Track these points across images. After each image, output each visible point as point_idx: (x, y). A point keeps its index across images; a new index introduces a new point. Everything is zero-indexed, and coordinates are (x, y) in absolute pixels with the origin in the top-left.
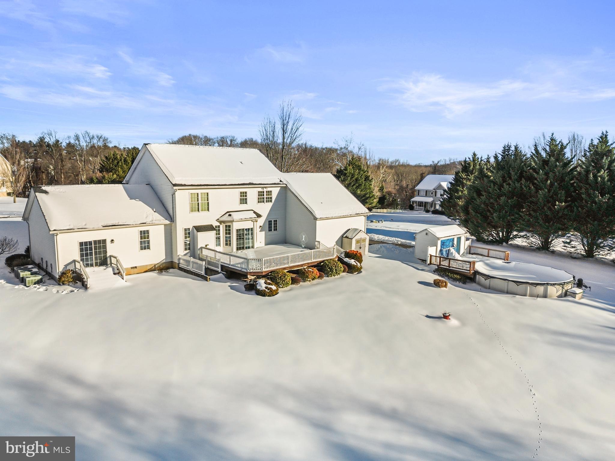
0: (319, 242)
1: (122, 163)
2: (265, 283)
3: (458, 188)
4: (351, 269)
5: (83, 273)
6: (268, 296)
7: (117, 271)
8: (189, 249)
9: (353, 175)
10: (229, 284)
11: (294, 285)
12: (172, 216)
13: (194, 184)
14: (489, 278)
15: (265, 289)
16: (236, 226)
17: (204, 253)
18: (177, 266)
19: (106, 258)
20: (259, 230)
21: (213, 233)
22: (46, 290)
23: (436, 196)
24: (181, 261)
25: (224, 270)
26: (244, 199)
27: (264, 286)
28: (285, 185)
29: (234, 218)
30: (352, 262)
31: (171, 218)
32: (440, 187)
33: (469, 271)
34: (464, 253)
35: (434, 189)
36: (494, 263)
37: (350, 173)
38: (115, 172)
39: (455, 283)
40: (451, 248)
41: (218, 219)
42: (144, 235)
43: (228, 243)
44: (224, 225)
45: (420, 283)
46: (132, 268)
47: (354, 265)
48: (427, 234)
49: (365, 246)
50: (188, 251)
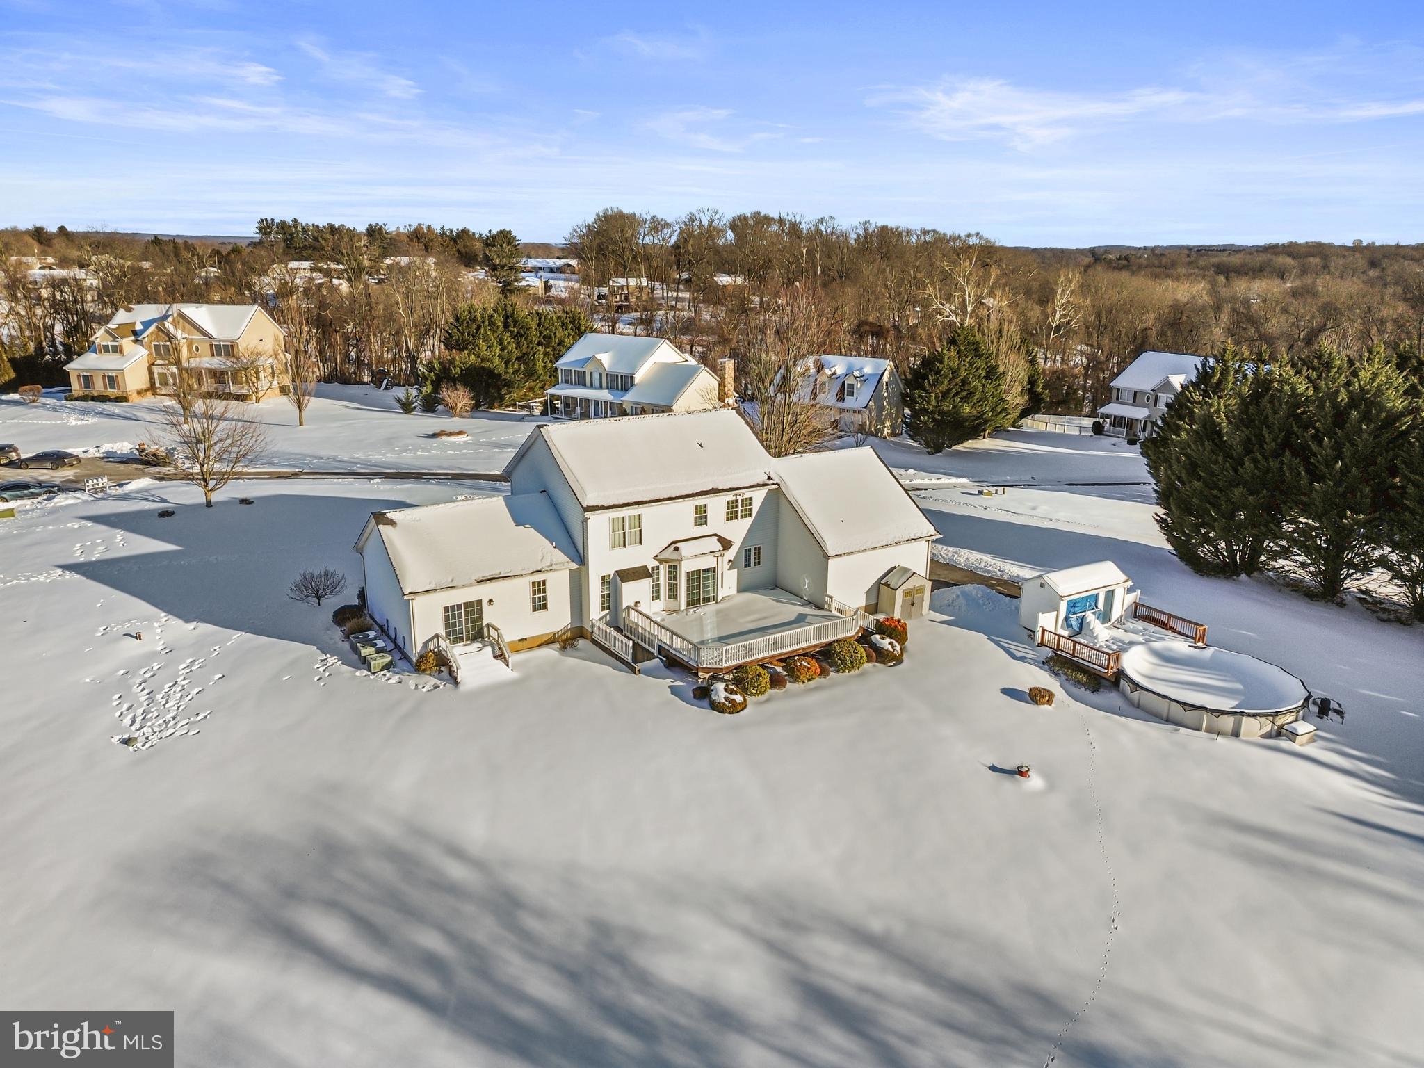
0: (831, 598)
1: (485, 329)
2: (726, 690)
3: (1181, 423)
4: (882, 656)
5: (450, 657)
6: (729, 713)
7: (498, 653)
8: (609, 608)
9: (955, 373)
10: (668, 682)
11: (776, 690)
12: (581, 552)
13: (617, 503)
14: (1138, 689)
15: (724, 701)
16: (686, 567)
17: (631, 618)
18: (589, 636)
19: (481, 628)
20: (726, 566)
21: (647, 584)
22: (400, 682)
23: (1155, 406)
24: (595, 629)
25: (663, 653)
26: (701, 517)
27: (723, 694)
28: (776, 486)
29: (683, 555)
30: (886, 643)
31: (580, 557)
32: (1167, 385)
33: (1107, 669)
34: (1121, 617)
35: (1153, 390)
36: (1170, 650)
37: (950, 368)
38: (474, 349)
39: (1075, 690)
40: (1088, 613)
41: (657, 556)
42: (539, 587)
43: (673, 593)
44: (667, 565)
45: (1006, 691)
46: (520, 640)
47: (887, 650)
48: (1042, 585)
49: (923, 600)
50: (607, 611)
